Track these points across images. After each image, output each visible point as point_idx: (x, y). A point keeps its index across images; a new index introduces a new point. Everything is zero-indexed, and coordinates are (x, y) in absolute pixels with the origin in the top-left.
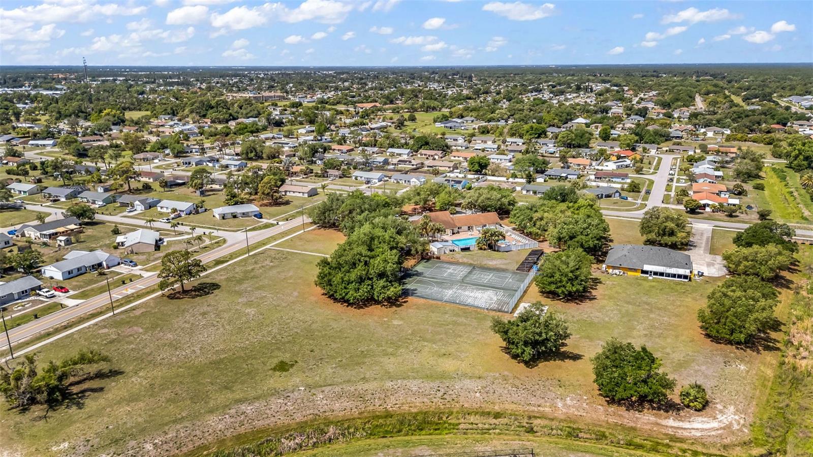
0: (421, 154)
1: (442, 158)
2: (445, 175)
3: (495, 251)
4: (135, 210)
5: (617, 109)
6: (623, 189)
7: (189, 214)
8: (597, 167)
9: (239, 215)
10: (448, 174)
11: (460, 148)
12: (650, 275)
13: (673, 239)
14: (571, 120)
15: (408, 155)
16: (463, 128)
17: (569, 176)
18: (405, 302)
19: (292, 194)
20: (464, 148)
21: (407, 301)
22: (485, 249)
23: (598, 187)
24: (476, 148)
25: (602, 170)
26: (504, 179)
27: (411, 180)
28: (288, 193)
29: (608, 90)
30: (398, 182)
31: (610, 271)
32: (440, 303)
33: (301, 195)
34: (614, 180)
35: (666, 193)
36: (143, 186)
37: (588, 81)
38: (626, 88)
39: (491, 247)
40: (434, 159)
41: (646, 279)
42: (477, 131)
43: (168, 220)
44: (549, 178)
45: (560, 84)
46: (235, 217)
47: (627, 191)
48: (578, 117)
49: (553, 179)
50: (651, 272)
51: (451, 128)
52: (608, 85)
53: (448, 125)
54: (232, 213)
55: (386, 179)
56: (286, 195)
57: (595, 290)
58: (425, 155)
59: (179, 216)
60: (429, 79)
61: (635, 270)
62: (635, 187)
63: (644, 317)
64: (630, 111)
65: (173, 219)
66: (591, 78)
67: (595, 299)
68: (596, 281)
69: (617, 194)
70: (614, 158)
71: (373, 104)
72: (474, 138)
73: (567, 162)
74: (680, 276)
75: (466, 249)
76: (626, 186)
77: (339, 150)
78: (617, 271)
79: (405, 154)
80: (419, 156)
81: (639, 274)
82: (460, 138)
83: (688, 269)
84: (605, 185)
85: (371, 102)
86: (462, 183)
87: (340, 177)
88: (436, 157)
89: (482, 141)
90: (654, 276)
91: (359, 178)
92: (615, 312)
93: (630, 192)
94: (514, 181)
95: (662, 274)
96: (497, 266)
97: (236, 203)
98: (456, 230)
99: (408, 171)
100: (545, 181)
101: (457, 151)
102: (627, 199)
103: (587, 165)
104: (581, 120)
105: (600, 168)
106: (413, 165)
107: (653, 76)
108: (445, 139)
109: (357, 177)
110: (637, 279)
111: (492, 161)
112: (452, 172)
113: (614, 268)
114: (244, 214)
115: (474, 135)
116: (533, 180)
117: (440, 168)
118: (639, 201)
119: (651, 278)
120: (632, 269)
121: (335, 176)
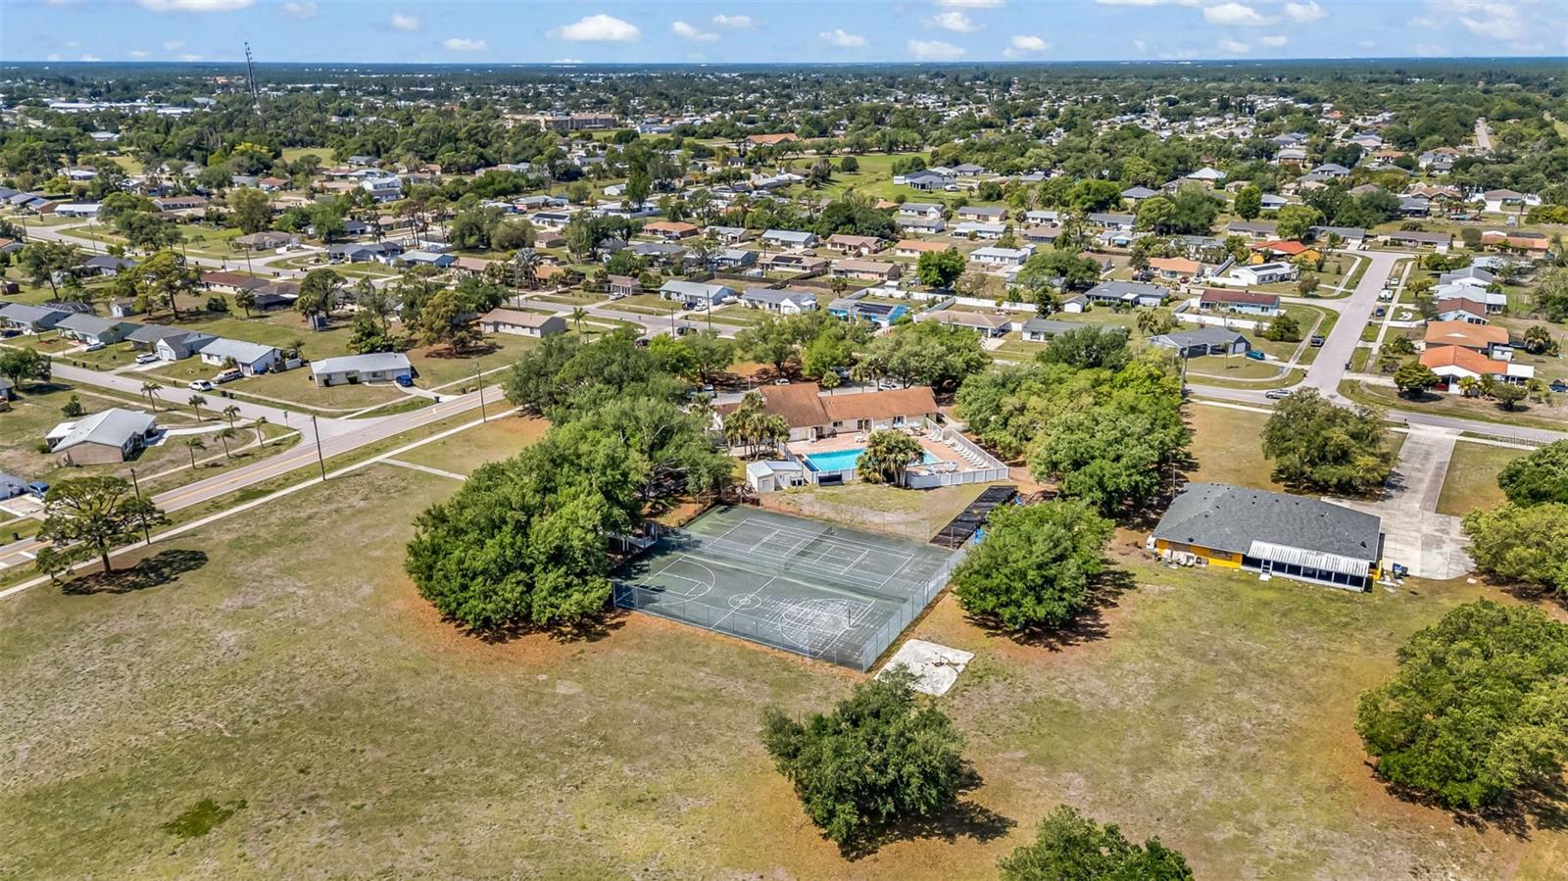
0: (834, 245)
1: (876, 252)
2: (863, 292)
3: (898, 486)
4: (158, 359)
5: (1293, 149)
6: (1258, 334)
7: (262, 373)
8: (1213, 280)
9: (364, 378)
10: (872, 291)
11: (925, 231)
12: (1266, 571)
13: (1345, 471)
14: (1187, 171)
15: (806, 244)
16: (948, 187)
17: (1142, 300)
18: (616, 626)
19: (508, 330)
20: (933, 231)
21: (624, 623)
22: (877, 482)
23: (1202, 326)
24: (959, 230)
25: (1223, 286)
26: (990, 304)
27: (783, 304)
28: (501, 328)
29: (1285, 111)
30: (756, 307)
31: (1166, 553)
32: (701, 632)
33: (526, 332)
34: (1244, 310)
35: (1361, 344)
36: (209, 306)
37: (1251, 91)
38: (1327, 106)
39: (889, 477)
40: (860, 255)
41: (1252, 582)
42: (976, 193)
43: (204, 384)
44: (1097, 304)
45: (1187, 98)
46: (353, 381)
47: (1267, 337)
48: (1204, 165)
49: (1104, 305)
50: (1267, 562)
51: (923, 186)
52: (1289, 101)
53: (918, 181)
54: (347, 374)
55: (729, 298)
56: (496, 331)
57: (1111, 609)
58: (842, 245)
59: (239, 376)
61: (1227, 555)
62: (1288, 330)
64: (1320, 154)
65: (221, 382)
66: (1258, 85)
67: (1103, 634)
68: (1123, 581)
69: (1241, 346)
70: (1258, 259)
71: (782, 137)
72: (962, 209)
73: (1146, 268)
74: (1341, 578)
75: (834, 480)
76: (1266, 326)
77: (664, 232)
78: (1181, 556)
79: (798, 243)
80: (829, 246)
81: (1237, 566)
82: (932, 209)
83: (1367, 557)
84: (1219, 321)
85: (781, 132)
86: (890, 313)
87: (637, 292)
88: (865, 251)
89: (979, 217)
90: (1275, 573)
91: (674, 296)
92: (1142, 680)
93: (1274, 340)
94: (1014, 308)
95: (1294, 569)
96: (889, 529)
97: (373, 350)
98: (828, 428)
99: (787, 282)
100: (1083, 310)
101: (917, 236)
102: (1262, 357)
103: (1192, 274)
104: (1208, 173)
105: (1220, 281)
106: (804, 268)
107: (1392, 81)
108: (902, 212)
109: (669, 293)
110: (1230, 578)
111: (983, 260)
112: (881, 285)
113: (1175, 546)
114: (374, 374)
115: (963, 203)
116: (1058, 307)
117: (861, 276)
118: (1292, 364)
119: (1265, 577)
120: (1220, 552)
121: (625, 290)
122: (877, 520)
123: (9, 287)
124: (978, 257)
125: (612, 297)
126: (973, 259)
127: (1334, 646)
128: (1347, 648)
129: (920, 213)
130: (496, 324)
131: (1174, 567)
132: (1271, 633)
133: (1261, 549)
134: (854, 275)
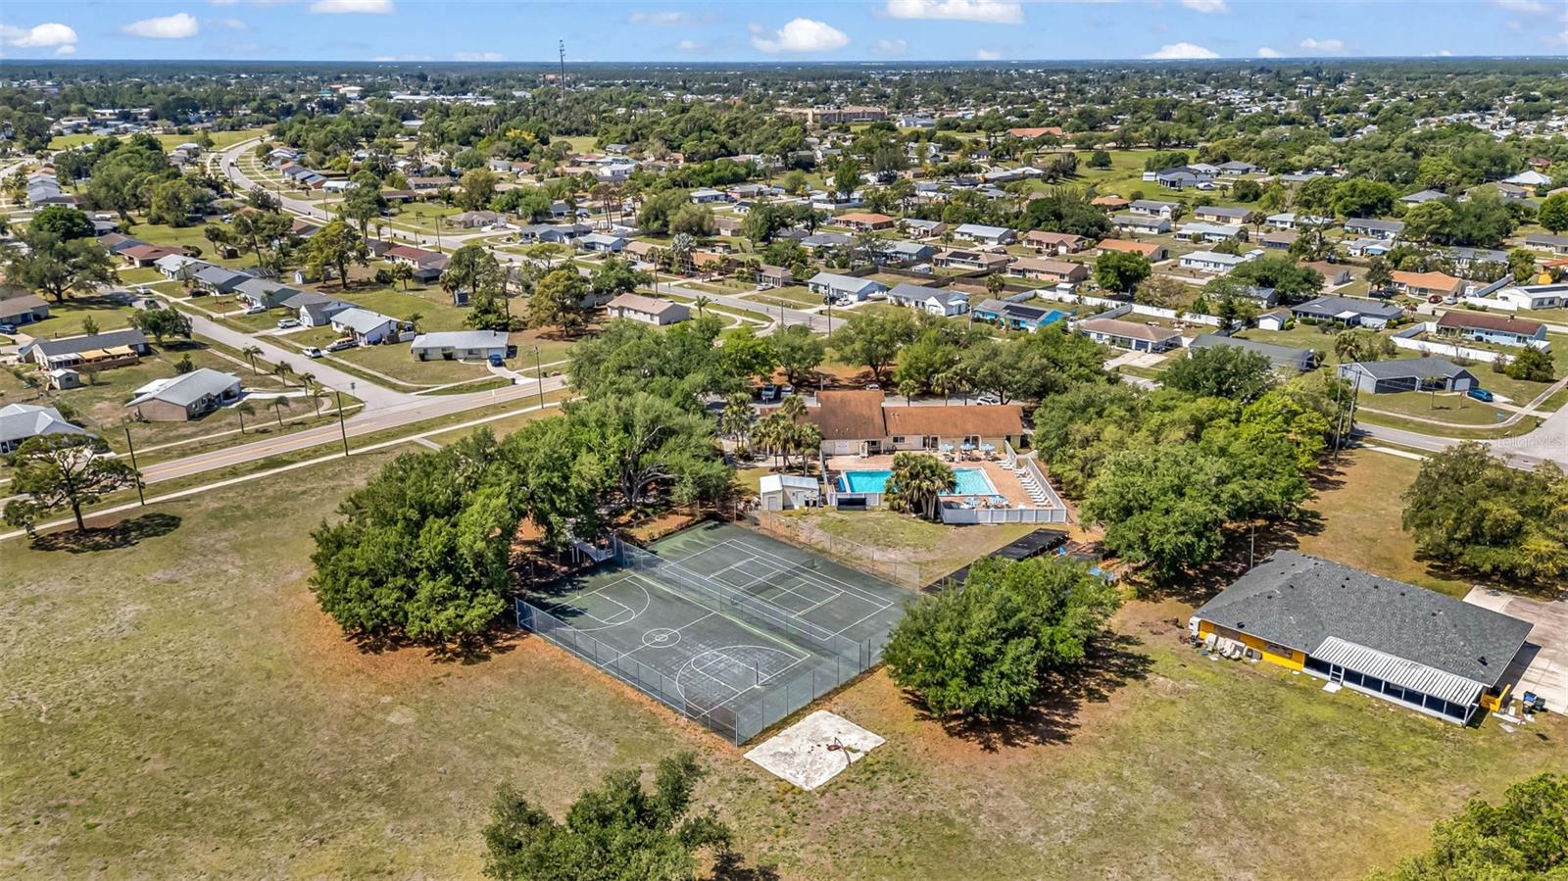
0: (1030, 242)
1: (1075, 251)
2: (1031, 294)
3: (926, 518)
4: (297, 325)
6: (1499, 368)
7: (375, 343)
8: (1471, 300)
9: (461, 355)
10: (1039, 292)
11: (1146, 231)
12: (1336, 678)
14: (1503, 175)
15: (1000, 240)
16: (1201, 185)
17: (1364, 320)
18: (504, 650)
19: (632, 315)
20: (1155, 231)
21: (512, 649)
22: (904, 511)
23: (1426, 355)
24: (1183, 232)
25: (1484, 309)
26: (1170, 314)
27: (928, 302)
28: (625, 313)
30: (901, 304)
31: (1210, 638)
33: (645, 319)
34: (1494, 339)
36: (378, 278)
39: (916, 507)
40: (1055, 254)
41: (1310, 693)
42: (1230, 192)
43: (314, 351)
44: (1304, 322)
46: (448, 357)
47: (1509, 374)
48: (1531, 169)
49: (1313, 323)
50: (1337, 669)
51: (1173, 184)
53: (1169, 177)
54: (448, 349)
55: (877, 294)
56: (621, 315)
57: (1096, 704)
58: (1039, 242)
59: (352, 345)
60: (1235, 83)
61: (1287, 653)
62: (1538, 367)
63: (1170, 847)
65: (334, 350)
68: (1135, 667)
69: (1464, 384)
70: (1546, 278)
71: (1045, 130)
72: (1202, 209)
73: (1388, 283)
75: (858, 503)
76: (1510, 358)
77: (857, 224)
78: (1227, 645)
79: (993, 239)
80: (1024, 244)
81: (1297, 667)
82: (1166, 208)
83: (1483, 678)
84: (1451, 351)
85: (1048, 125)
87: (786, 284)
88: (1062, 250)
89: (1219, 218)
90: (1346, 684)
91: (821, 289)
93: (1517, 378)
94: (1197, 320)
95: (1373, 683)
98: (885, 444)
99: (952, 279)
100: (1282, 328)
101: (1133, 236)
102: (1489, 398)
103: (1447, 293)
104: (1533, 177)
105: (1479, 302)
106: (981, 265)
108: (1132, 210)
109: (817, 286)
110: (1282, 683)
111: (1194, 265)
112: (1052, 287)
113: (1222, 632)
114: (470, 352)
115: (1207, 202)
116: (1251, 323)
117: (1041, 276)
118: (1529, 410)
119: (1332, 687)
120: (1277, 646)
121: (775, 280)
122: (877, 555)
123: (229, 251)
124: (1188, 261)
125: (759, 287)
126: (1183, 263)
127: (1381, 799)
128: (1398, 806)
129: (1152, 212)
130: (621, 309)
131: (1214, 658)
132: (1297, 767)
133: (1335, 649)
134: (1033, 275)
